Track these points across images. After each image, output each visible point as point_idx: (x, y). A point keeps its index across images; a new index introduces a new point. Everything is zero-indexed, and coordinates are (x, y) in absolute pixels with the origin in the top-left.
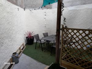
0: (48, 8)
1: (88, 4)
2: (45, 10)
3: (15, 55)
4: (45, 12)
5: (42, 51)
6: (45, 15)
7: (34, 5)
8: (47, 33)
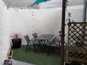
0: (35, 8)
1: (73, 5)
2: (32, 10)
3: (9, 63)
4: (33, 12)
5: (35, 53)
6: (33, 15)
7: (19, 4)
8: (36, 33)
